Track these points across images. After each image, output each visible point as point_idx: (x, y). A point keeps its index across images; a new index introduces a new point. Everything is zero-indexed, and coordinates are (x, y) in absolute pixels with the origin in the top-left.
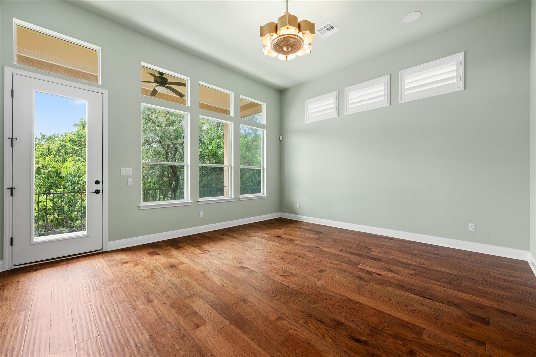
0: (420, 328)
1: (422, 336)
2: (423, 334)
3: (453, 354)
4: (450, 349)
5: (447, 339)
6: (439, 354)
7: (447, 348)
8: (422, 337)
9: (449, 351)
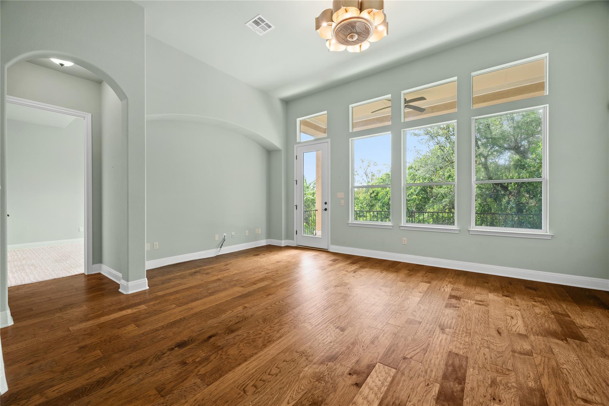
0: (210, 382)
1: (199, 379)
2: (201, 380)
3: (167, 392)
4: (173, 394)
5: (185, 399)
6: (173, 381)
7: (175, 392)
8: (197, 378)
9: (171, 391)
